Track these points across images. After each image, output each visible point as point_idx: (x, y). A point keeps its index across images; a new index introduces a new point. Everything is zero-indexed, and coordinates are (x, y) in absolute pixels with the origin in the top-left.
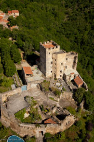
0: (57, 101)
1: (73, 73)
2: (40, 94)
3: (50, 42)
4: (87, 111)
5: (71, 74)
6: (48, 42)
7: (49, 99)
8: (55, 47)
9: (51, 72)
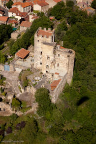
0: (21, 92)
1: (58, 74)
2: (16, 79)
3: (52, 30)
5: (56, 73)
6: (50, 29)
7: (17, 87)
8: (45, 36)
9: (41, 64)
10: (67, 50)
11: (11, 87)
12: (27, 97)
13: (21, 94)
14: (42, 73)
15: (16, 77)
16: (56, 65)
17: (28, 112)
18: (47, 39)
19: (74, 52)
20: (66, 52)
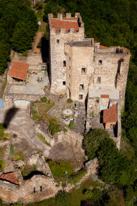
0: (49, 145)
1: (107, 96)
2: (24, 122)
3: (73, 16)
4: (101, 181)
5: (103, 96)
6: (69, 15)
7: (36, 137)
8: (72, 30)
9: (64, 83)
10: (113, 49)
11: (23, 139)
12: (65, 153)
13: (50, 148)
14: (70, 101)
15: (23, 118)
16: (96, 80)
17: (81, 180)
18: (76, 35)
19: (125, 50)
20: (112, 53)
